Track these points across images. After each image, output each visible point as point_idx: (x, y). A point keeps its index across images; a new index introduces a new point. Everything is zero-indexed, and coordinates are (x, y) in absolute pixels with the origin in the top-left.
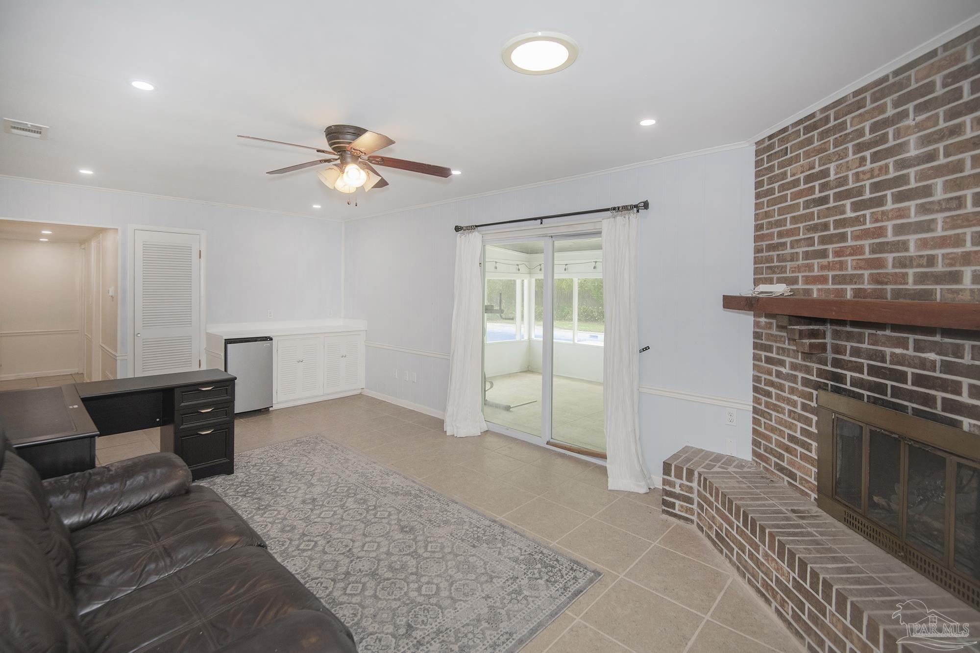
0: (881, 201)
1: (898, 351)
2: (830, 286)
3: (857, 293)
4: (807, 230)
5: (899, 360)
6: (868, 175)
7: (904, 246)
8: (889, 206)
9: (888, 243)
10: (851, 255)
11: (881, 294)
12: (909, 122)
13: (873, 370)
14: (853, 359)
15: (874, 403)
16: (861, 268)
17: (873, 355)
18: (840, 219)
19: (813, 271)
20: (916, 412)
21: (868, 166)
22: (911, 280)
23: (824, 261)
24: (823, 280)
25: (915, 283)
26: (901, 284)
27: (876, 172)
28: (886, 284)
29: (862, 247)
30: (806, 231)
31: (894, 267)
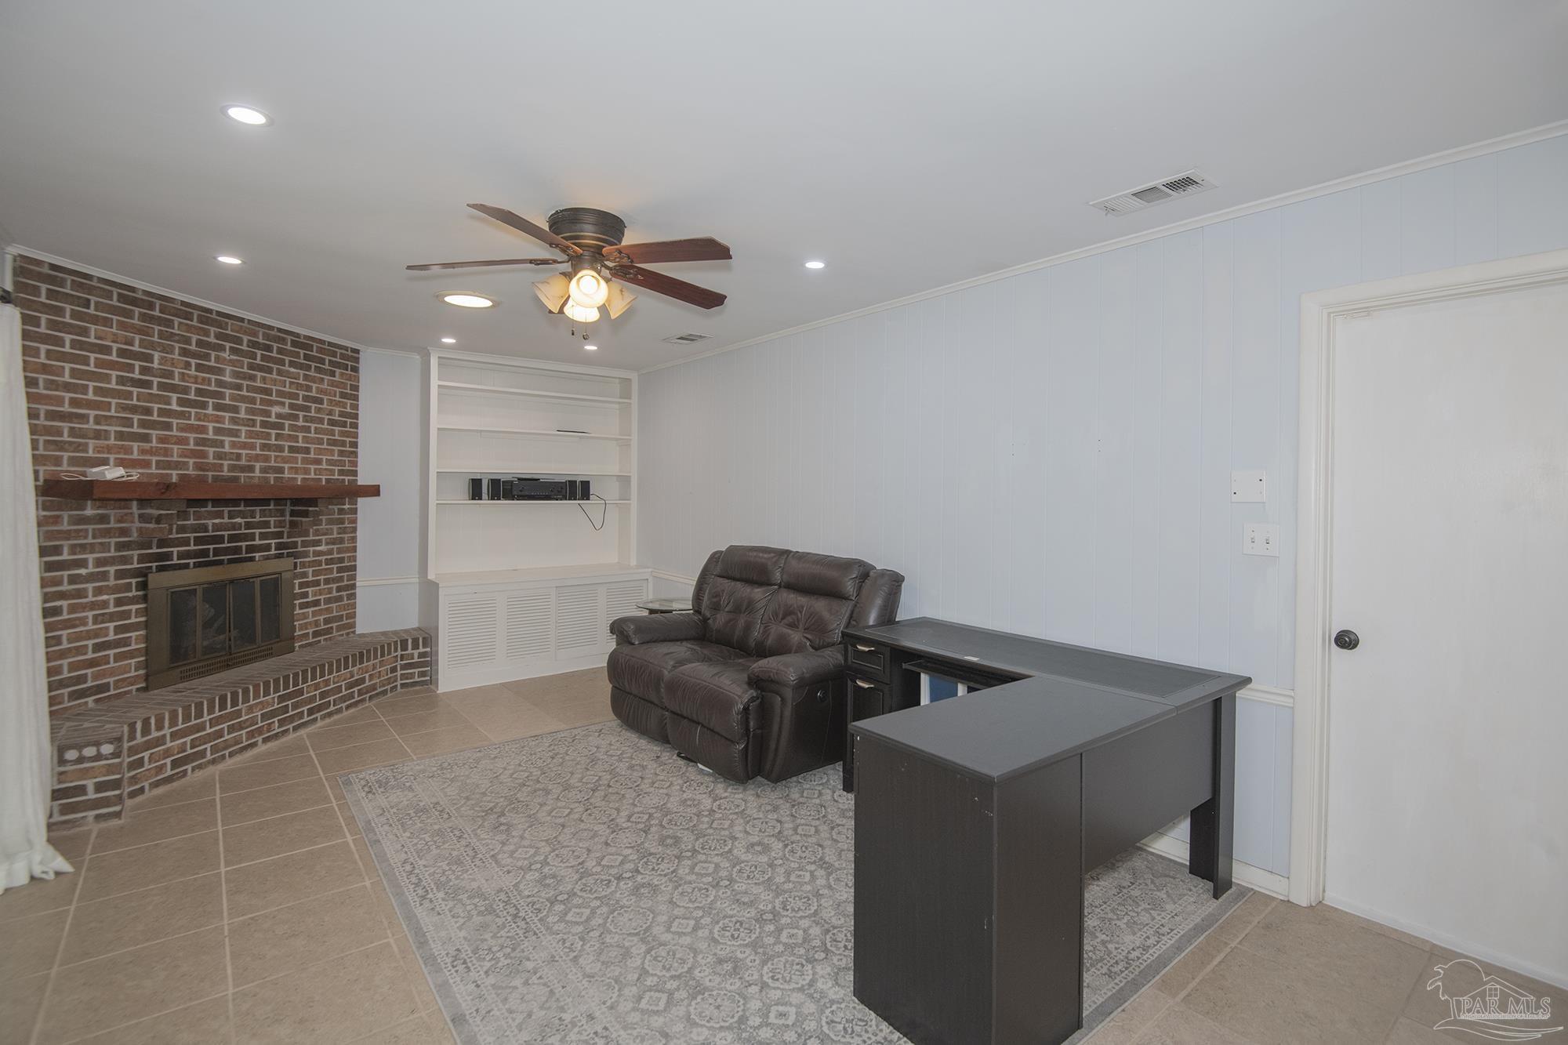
0: (204, 405)
1: (217, 521)
2: (153, 470)
3: (182, 477)
4: (122, 408)
5: (216, 528)
6: (193, 380)
7: (221, 444)
8: (210, 411)
9: (209, 439)
10: (175, 443)
11: (202, 480)
12: (226, 355)
13: (198, 541)
14: (180, 536)
15: (199, 566)
16: (186, 457)
17: (195, 529)
18: (165, 409)
19: (132, 453)
20: (230, 561)
21: (193, 372)
22: (226, 468)
23: (146, 446)
24: (147, 465)
25: (229, 471)
26: (219, 471)
27: (200, 380)
28: (207, 471)
29: (187, 438)
30: (120, 409)
31: (214, 458)
